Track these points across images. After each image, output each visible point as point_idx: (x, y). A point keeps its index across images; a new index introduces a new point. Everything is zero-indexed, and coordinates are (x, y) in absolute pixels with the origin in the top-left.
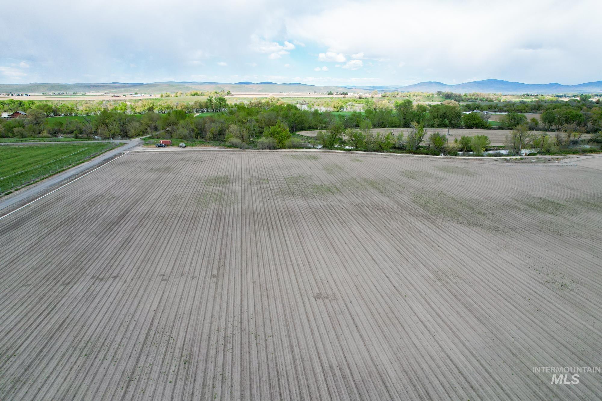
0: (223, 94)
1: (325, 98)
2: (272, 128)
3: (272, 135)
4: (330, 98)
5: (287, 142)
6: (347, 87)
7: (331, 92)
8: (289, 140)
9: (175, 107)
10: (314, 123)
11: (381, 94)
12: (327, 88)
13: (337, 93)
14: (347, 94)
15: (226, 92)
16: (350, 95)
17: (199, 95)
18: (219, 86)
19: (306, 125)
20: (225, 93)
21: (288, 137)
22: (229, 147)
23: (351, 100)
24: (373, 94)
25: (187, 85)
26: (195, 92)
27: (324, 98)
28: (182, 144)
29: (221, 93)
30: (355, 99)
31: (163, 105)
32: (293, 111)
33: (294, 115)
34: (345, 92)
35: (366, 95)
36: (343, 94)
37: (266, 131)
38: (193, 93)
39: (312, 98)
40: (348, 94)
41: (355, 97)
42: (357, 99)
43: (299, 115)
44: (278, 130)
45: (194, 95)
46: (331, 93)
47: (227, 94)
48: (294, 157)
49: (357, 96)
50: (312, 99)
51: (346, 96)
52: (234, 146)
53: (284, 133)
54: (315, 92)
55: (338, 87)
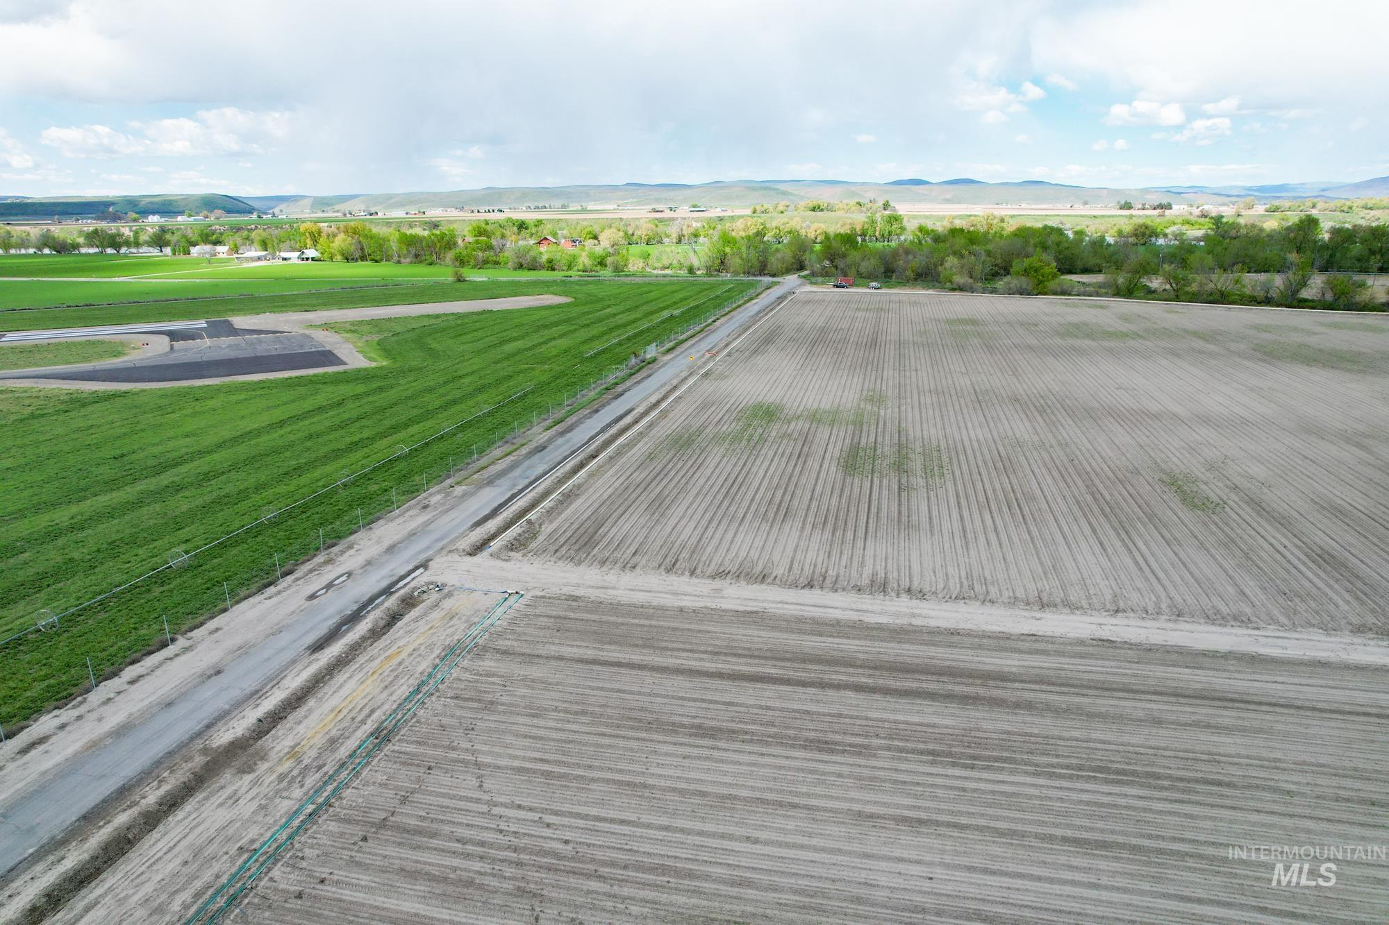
0: (875, 206)
1: (1113, 216)
2: (1027, 262)
3: (1026, 272)
4: (1126, 216)
5: (1052, 285)
6: (1173, 190)
7: (1126, 203)
8: (1057, 281)
9: (803, 231)
10: (1092, 261)
11: (1265, 207)
12: (1117, 192)
13: (1144, 205)
14: (1169, 207)
15: (881, 203)
16: (1179, 209)
17: (822, 210)
18: (853, 188)
19: (1080, 264)
20: (877, 205)
21: (1054, 276)
22: (953, 290)
23: (1180, 220)
24: (1242, 206)
25: (782, 187)
26: (815, 203)
27: (1109, 216)
28: (874, 284)
29: (870, 205)
30: (1191, 218)
31: (782, 227)
32: (1054, 237)
33: (1058, 244)
34: (1164, 202)
35: (1222, 209)
36: (1161, 206)
37: (1017, 266)
38: (811, 205)
39: (1082, 216)
40: (1174, 207)
41: (1191, 214)
42: (1193, 219)
43: (1066, 245)
44: (1037, 265)
45: (814, 209)
46: (1127, 206)
47: (882, 207)
48: (1066, 305)
49: (1196, 212)
50: (1079, 219)
51: (1167, 212)
52: (961, 289)
53: (1047, 270)
54: (1086, 203)
55: (1146, 191)
